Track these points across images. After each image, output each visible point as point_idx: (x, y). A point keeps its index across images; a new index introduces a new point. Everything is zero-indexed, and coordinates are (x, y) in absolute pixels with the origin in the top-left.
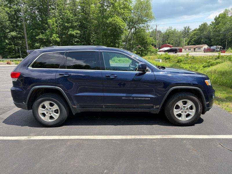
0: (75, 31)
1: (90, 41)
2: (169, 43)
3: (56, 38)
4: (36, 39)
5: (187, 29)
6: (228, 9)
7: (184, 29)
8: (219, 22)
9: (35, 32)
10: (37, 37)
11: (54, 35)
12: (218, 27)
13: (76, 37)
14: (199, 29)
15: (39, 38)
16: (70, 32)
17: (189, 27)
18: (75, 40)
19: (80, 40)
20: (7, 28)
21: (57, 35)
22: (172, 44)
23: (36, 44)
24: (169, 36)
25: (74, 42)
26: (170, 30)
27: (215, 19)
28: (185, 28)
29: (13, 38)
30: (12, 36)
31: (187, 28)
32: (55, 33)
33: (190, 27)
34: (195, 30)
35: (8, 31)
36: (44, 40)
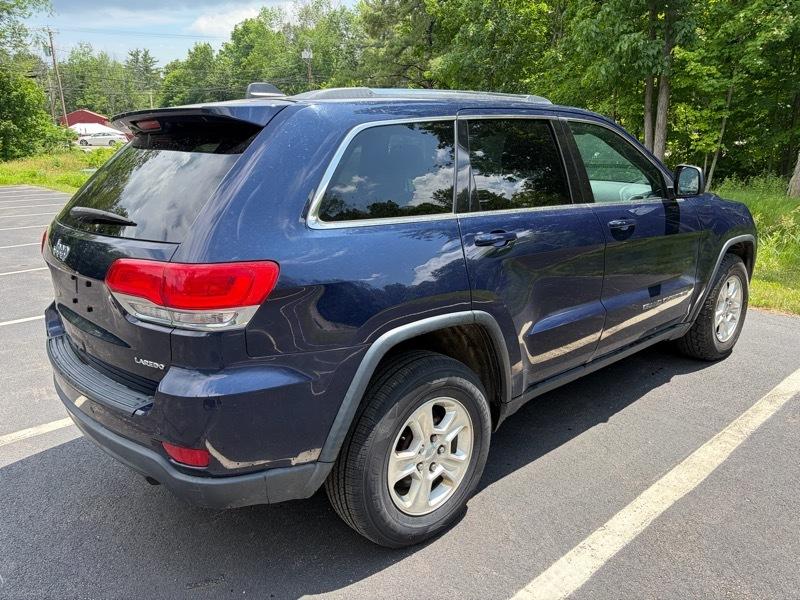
2: (90, 108)
5: (141, 59)
6: (269, 8)
7: (131, 57)
8: (250, 47)
12: (250, 64)
14: (191, 65)
17: (147, 53)
22: (104, 112)
24: (83, 77)
26: (83, 55)
27: (234, 36)
28: (135, 55)
31: (141, 55)
33: (151, 55)
34: (174, 66)
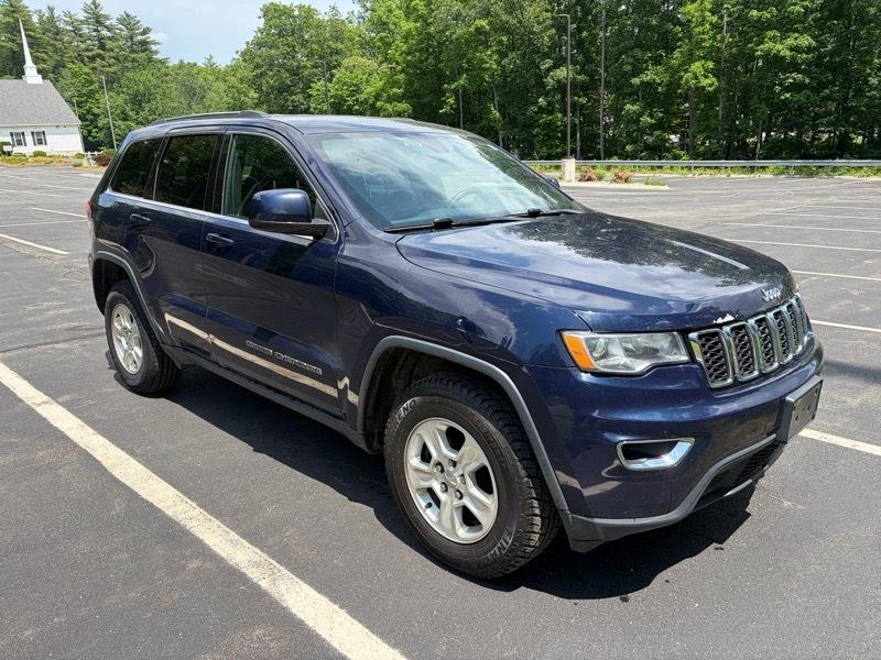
0: (790, 42)
1: (866, 82)
3: (702, 79)
4: (631, 85)
9: (631, 60)
10: (636, 81)
11: (697, 67)
13: (794, 66)
15: (642, 82)
16: (767, 46)
18: (787, 78)
19: (811, 78)
20: (547, 56)
21: (711, 65)
23: (628, 107)
25: (778, 89)
29: (561, 86)
30: (559, 81)
32: (703, 58)
35: (548, 63)
36: (660, 89)
